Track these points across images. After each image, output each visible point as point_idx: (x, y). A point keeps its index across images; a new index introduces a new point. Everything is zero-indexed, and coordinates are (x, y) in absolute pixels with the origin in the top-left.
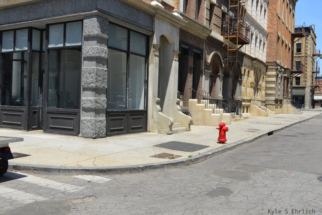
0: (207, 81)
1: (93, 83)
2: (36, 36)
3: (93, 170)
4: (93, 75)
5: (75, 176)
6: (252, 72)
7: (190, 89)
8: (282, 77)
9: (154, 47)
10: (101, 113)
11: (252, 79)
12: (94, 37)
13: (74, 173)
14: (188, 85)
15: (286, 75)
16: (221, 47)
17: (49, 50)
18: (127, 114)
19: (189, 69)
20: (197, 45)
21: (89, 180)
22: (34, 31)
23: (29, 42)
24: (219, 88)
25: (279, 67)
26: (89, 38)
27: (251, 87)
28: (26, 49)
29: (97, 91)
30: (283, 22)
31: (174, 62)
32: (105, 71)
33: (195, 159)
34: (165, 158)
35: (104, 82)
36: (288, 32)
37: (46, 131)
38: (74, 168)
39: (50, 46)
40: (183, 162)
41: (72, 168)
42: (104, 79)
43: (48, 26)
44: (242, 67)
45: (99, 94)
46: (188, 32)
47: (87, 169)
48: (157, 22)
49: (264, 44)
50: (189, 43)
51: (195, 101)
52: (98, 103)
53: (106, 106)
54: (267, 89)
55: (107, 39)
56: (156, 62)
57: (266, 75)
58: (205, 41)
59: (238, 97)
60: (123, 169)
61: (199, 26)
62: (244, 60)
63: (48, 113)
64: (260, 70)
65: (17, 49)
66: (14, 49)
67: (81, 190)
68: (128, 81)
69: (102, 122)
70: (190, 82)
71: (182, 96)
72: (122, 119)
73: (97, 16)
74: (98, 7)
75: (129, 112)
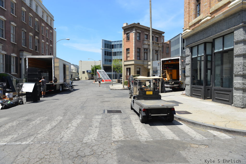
1: (241, 71)
2: (209, 47)
3: (222, 129)
4: (241, 66)
5: (209, 131)
12: (241, 41)
13: (209, 128)
17: (215, 53)
21: (216, 135)
22: (207, 44)
23: (204, 51)
26: (238, 43)
28: (203, 54)
29: (244, 76)
38: (209, 126)
39: (215, 51)
41: (208, 125)
43: (214, 40)
45: (245, 79)
47: (218, 127)
52: (245, 85)
63: (214, 90)
65: (199, 55)
66: (198, 55)
67: (204, 140)
73: (243, 27)
74: (244, 21)
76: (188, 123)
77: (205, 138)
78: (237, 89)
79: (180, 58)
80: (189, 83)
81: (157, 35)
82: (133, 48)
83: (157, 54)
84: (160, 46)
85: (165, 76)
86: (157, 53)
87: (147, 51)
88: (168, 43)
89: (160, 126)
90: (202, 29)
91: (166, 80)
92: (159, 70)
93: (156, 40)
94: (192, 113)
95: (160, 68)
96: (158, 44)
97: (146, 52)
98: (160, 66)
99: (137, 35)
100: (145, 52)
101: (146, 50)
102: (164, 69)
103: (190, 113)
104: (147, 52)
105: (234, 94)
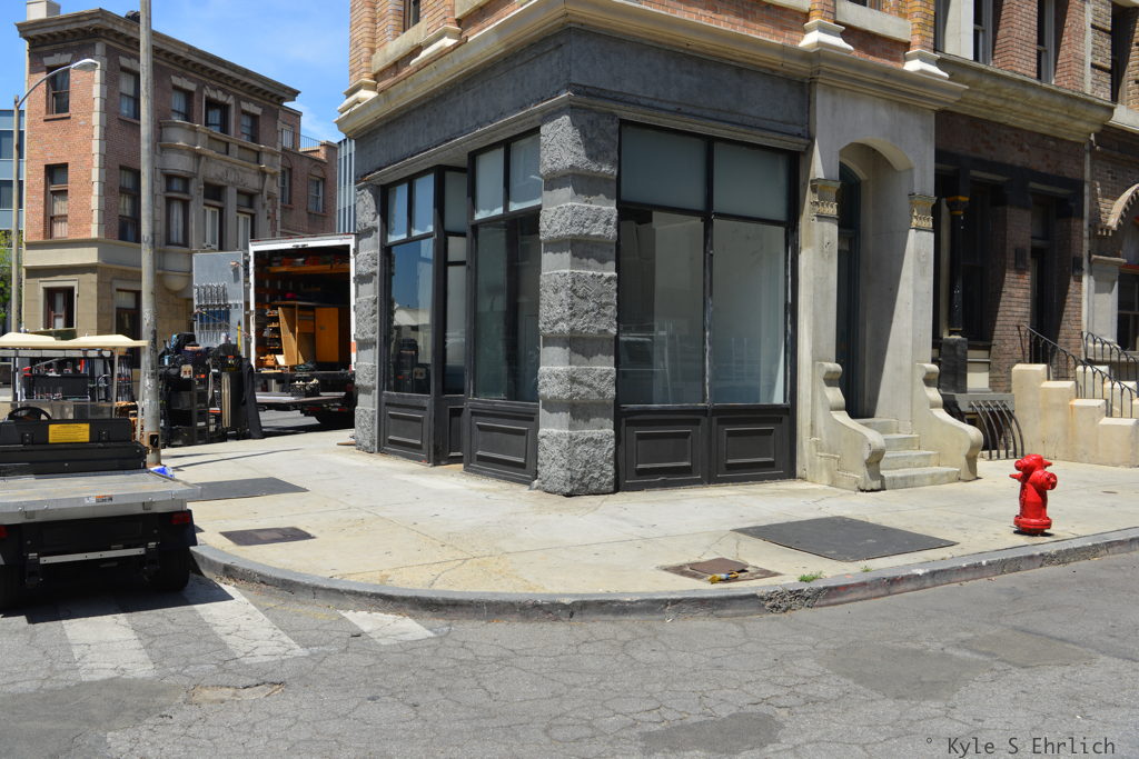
0: (1103, 296)
1: (562, 319)
2: (456, 192)
4: (562, 294)
5: (349, 615)
7: (1019, 327)
9: (814, 190)
10: (597, 415)
12: (565, 176)
14: (1009, 314)
17: (475, 227)
18: (704, 420)
19: (1011, 255)
20: (1049, 166)
22: (449, 175)
23: (437, 210)
26: (554, 181)
28: (430, 229)
29: (578, 344)
31: (912, 232)
32: (609, 280)
33: (820, 591)
34: (700, 578)
35: (605, 315)
37: (468, 469)
39: (479, 216)
40: (754, 596)
41: (347, 588)
42: (603, 306)
43: (473, 156)
45: (584, 355)
46: (1000, 124)
47: (389, 592)
48: (823, 103)
50: (1009, 162)
51: (1036, 371)
52: (581, 383)
53: (612, 392)
55: (614, 178)
56: (826, 240)
58: (1092, 148)
60: (497, 603)
61: (1047, 97)
63: (473, 413)
65: (414, 233)
66: (409, 233)
67: (283, 661)
68: (710, 309)
69: (597, 443)
70: (1019, 304)
71: (985, 353)
72: (686, 435)
73: (572, 109)
74: (575, 80)
75: (716, 411)
76: (264, 586)
77: (299, 651)
78: (554, 405)
79: (351, 242)
80: (373, 379)
81: (253, 102)
82: (91, 165)
83: (253, 216)
84: (268, 170)
85: (269, 345)
86: (251, 205)
87: (186, 190)
88: (322, 155)
89: (90, 619)
90: (425, 97)
91: (279, 367)
92: (236, 306)
93: (246, 131)
94: (314, 538)
95: (242, 296)
96: (258, 153)
97: (177, 199)
98: (247, 281)
99: (117, 85)
100: (170, 195)
101: (177, 185)
102: (268, 299)
103: (307, 536)
104: (185, 197)
105: (542, 432)
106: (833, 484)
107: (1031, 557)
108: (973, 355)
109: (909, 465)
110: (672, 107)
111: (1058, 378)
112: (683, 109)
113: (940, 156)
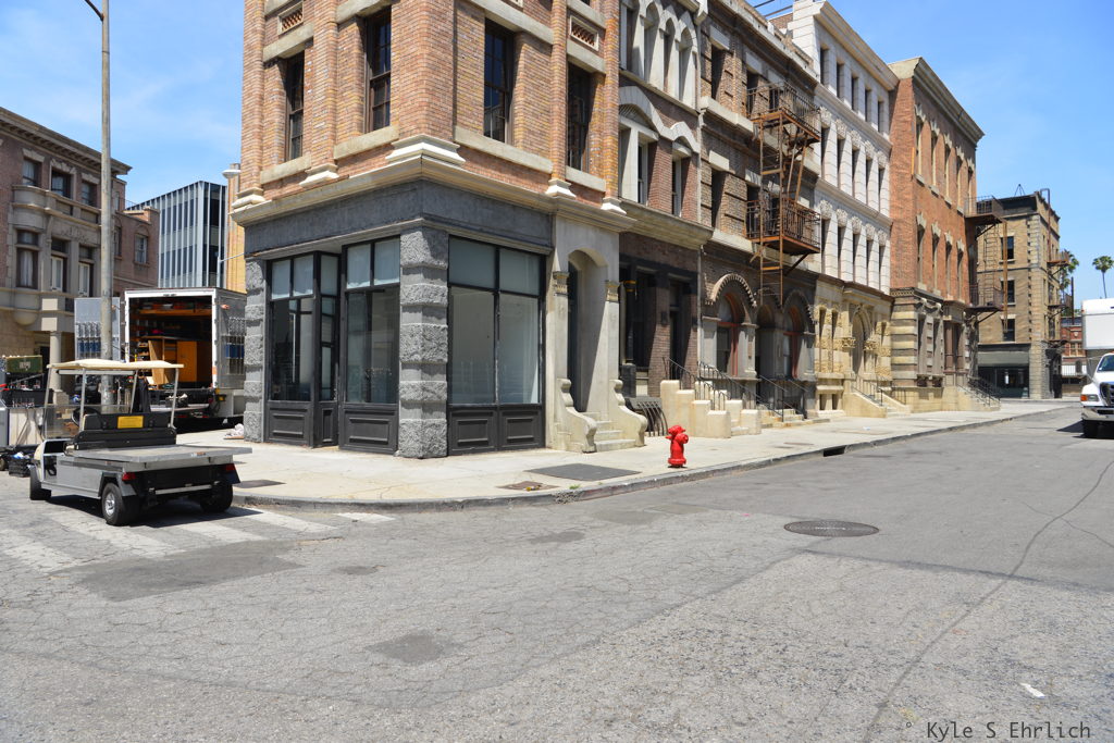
0: (709, 340)
1: (417, 353)
2: (329, 269)
3: (372, 505)
4: (417, 338)
5: (340, 514)
6: (844, 316)
7: (664, 358)
8: (936, 323)
9: (555, 277)
10: (437, 410)
11: (845, 329)
12: (418, 267)
13: (339, 508)
14: (658, 350)
15: (950, 318)
16: (747, 263)
17: (348, 293)
18: (495, 413)
19: (659, 315)
20: (679, 263)
21: (355, 519)
22: (324, 257)
23: (316, 280)
24: (747, 355)
25: (925, 300)
26: (410, 270)
27: (844, 350)
28: (310, 292)
29: (426, 368)
30: (933, 193)
31: (607, 303)
32: (443, 329)
33: (582, 493)
34: (520, 490)
35: (441, 350)
36: (955, 214)
37: (343, 448)
39: (350, 286)
40: (550, 495)
42: (440, 345)
43: (346, 248)
44: (812, 303)
45: (429, 374)
46: (653, 239)
47: (362, 502)
48: (560, 228)
49: (882, 248)
50: (657, 260)
51: (674, 384)
52: (428, 391)
53: (445, 396)
54: (894, 352)
55: (446, 269)
56: (562, 306)
57: (890, 320)
58: (702, 253)
59: (804, 373)
60: (424, 503)
61: (678, 225)
62: (818, 287)
63: (346, 412)
64: (870, 309)
65: (296, 294)
66: (291, 294)
67: (330, 531)
68: (498, 348)
69: (437, 426)
70: (664, 345)
71: (645, 374)
72: (485, 422)
73: (422, 227)
74: (425, 211)
75: (502, 408)
76: (279, 505)
77: (332, 528)
78: (409, 405)
79: (213, 293)
80: (260, 392)
81: (91, 173)
83: (92, 266)
86: (90, 257)
87: (35, 243)
88: (146, 217)
90: (309, 206)
93: (85, 196)
94: (284, 483)
95: (119, 332)
96: (97, 215)
97: (28, 250)
98: (123, 321)
100: (21, 246)
101: (27, 238)
102: (138, 335)
103: (278, 483)
104: (35, 248)
105: (401, 421)
106: (567, 450)
107: (678, 477)
108: (640, 375)
109: (609, 438)
110: (478, 228)
111: (686, 388)
112: (485, 229)
113: (622, 257)
